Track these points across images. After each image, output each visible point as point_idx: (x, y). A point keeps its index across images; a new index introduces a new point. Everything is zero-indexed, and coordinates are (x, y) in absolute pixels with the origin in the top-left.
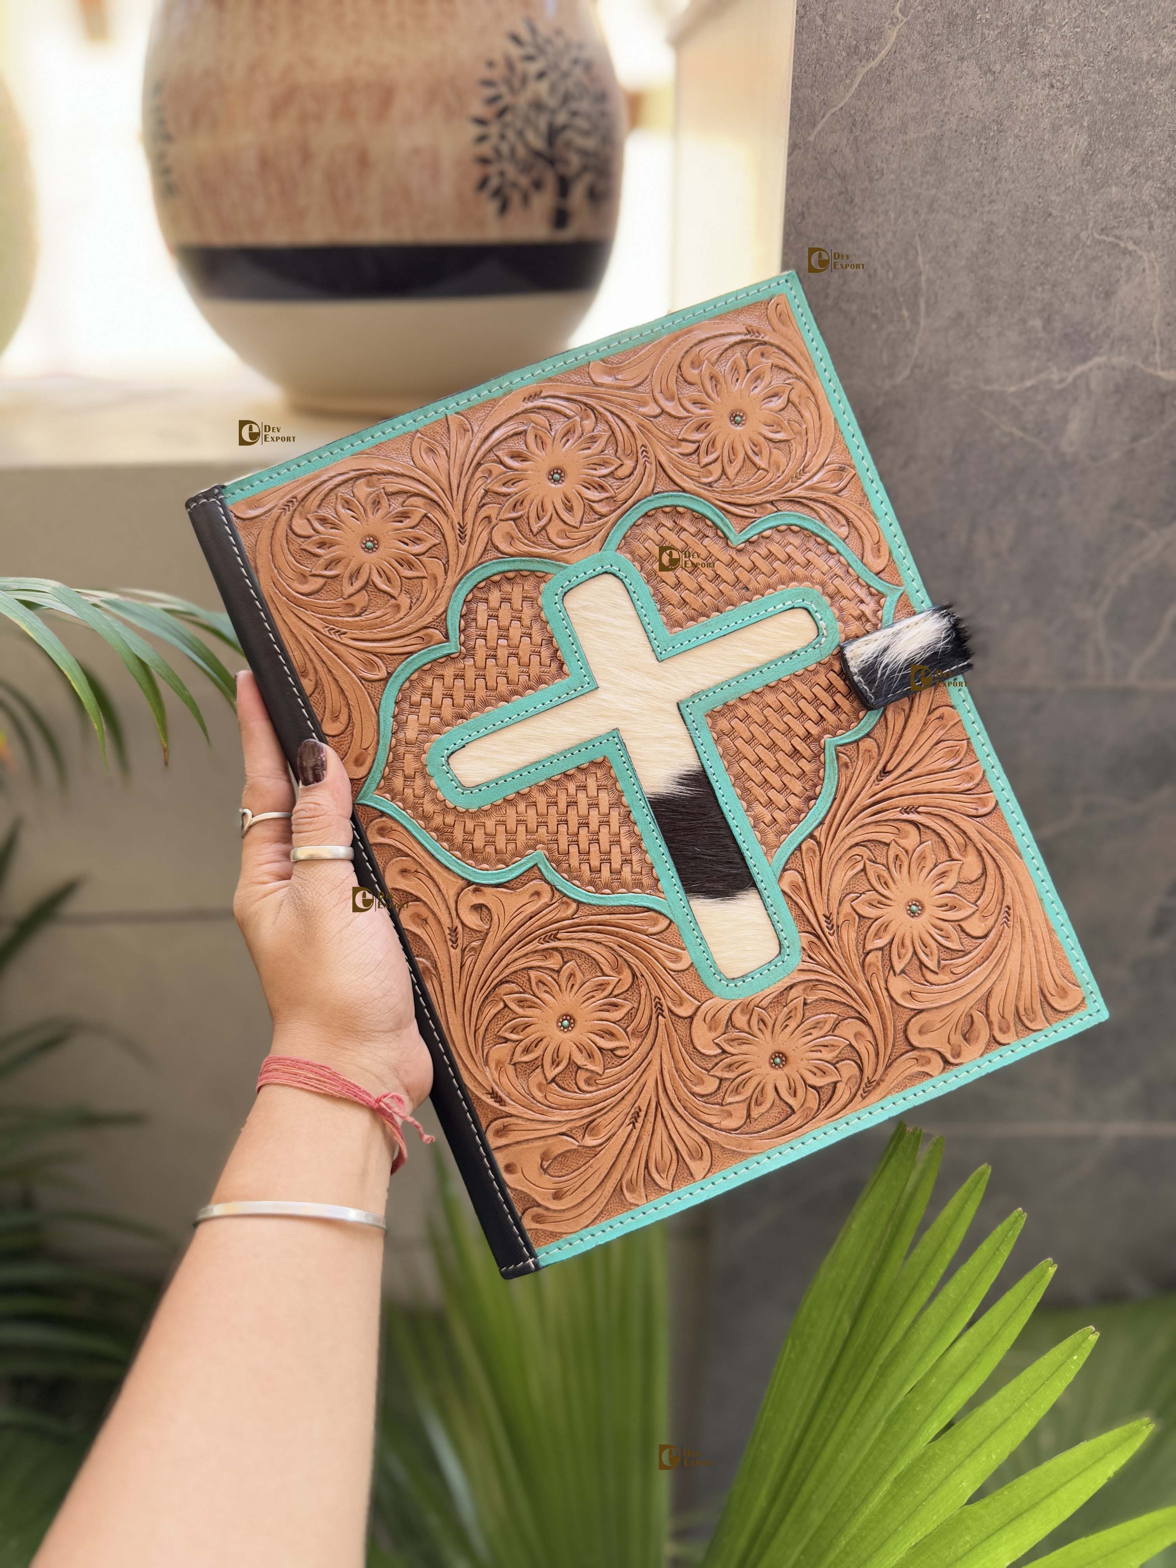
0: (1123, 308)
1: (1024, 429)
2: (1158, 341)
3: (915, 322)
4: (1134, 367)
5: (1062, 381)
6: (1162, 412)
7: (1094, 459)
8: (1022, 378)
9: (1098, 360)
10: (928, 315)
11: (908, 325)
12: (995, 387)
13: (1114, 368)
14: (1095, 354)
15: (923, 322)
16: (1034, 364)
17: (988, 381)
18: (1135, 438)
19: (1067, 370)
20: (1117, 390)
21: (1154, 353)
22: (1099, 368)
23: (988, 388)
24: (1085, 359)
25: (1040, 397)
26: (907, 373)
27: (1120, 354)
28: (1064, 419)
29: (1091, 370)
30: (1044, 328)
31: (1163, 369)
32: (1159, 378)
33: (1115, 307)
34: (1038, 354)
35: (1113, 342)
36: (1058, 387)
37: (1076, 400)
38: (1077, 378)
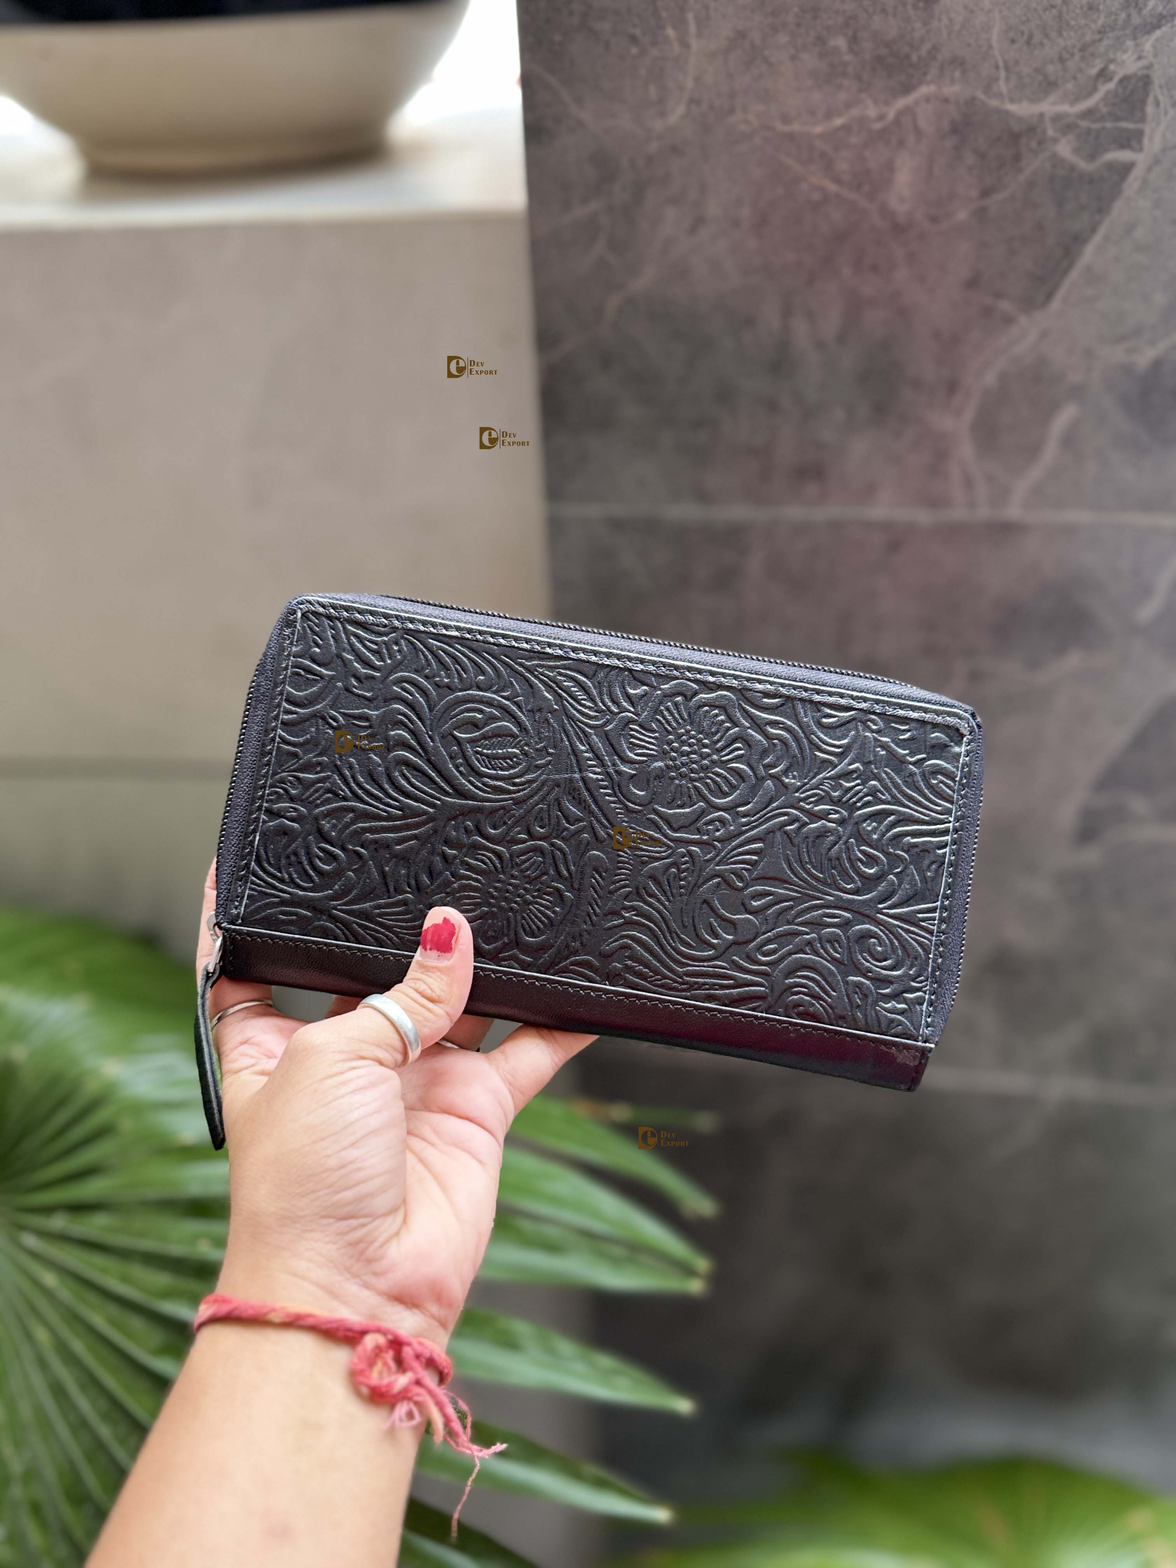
0: (950, 20)
1: (838, 181)
2: (1001, 64)
3: (686, 45)
4: (973, 99)
5: (881, 117)
6: (1017, 158)
7: (934, 220)
8: (829, 116)
9: (925, 90)
10: (699, 35)
11: (676, 48)
12: (796, 127)
13: (946, 101)
14: (920, 83)
15: (694, 44)
16: (843, 96)
17: (786, 119)
18: (986, 193)
19: (887, 103)
20: (955, 129)
21: (997, 79)
22: (927, 99)
23: (787, 129)
24: (907, 89)
25: (854, 140)
26: (681, 110)
27: (953, 81)
28: (890, 167)
29: (917, 103)
30: (851, 50)
31: (1012, 101)
32: (1007, 112)
33: (940, 20)
34: (846, 82)
35: (941, 68)
36: (877, 126)
37: (901, 143)
38: (900, 114)
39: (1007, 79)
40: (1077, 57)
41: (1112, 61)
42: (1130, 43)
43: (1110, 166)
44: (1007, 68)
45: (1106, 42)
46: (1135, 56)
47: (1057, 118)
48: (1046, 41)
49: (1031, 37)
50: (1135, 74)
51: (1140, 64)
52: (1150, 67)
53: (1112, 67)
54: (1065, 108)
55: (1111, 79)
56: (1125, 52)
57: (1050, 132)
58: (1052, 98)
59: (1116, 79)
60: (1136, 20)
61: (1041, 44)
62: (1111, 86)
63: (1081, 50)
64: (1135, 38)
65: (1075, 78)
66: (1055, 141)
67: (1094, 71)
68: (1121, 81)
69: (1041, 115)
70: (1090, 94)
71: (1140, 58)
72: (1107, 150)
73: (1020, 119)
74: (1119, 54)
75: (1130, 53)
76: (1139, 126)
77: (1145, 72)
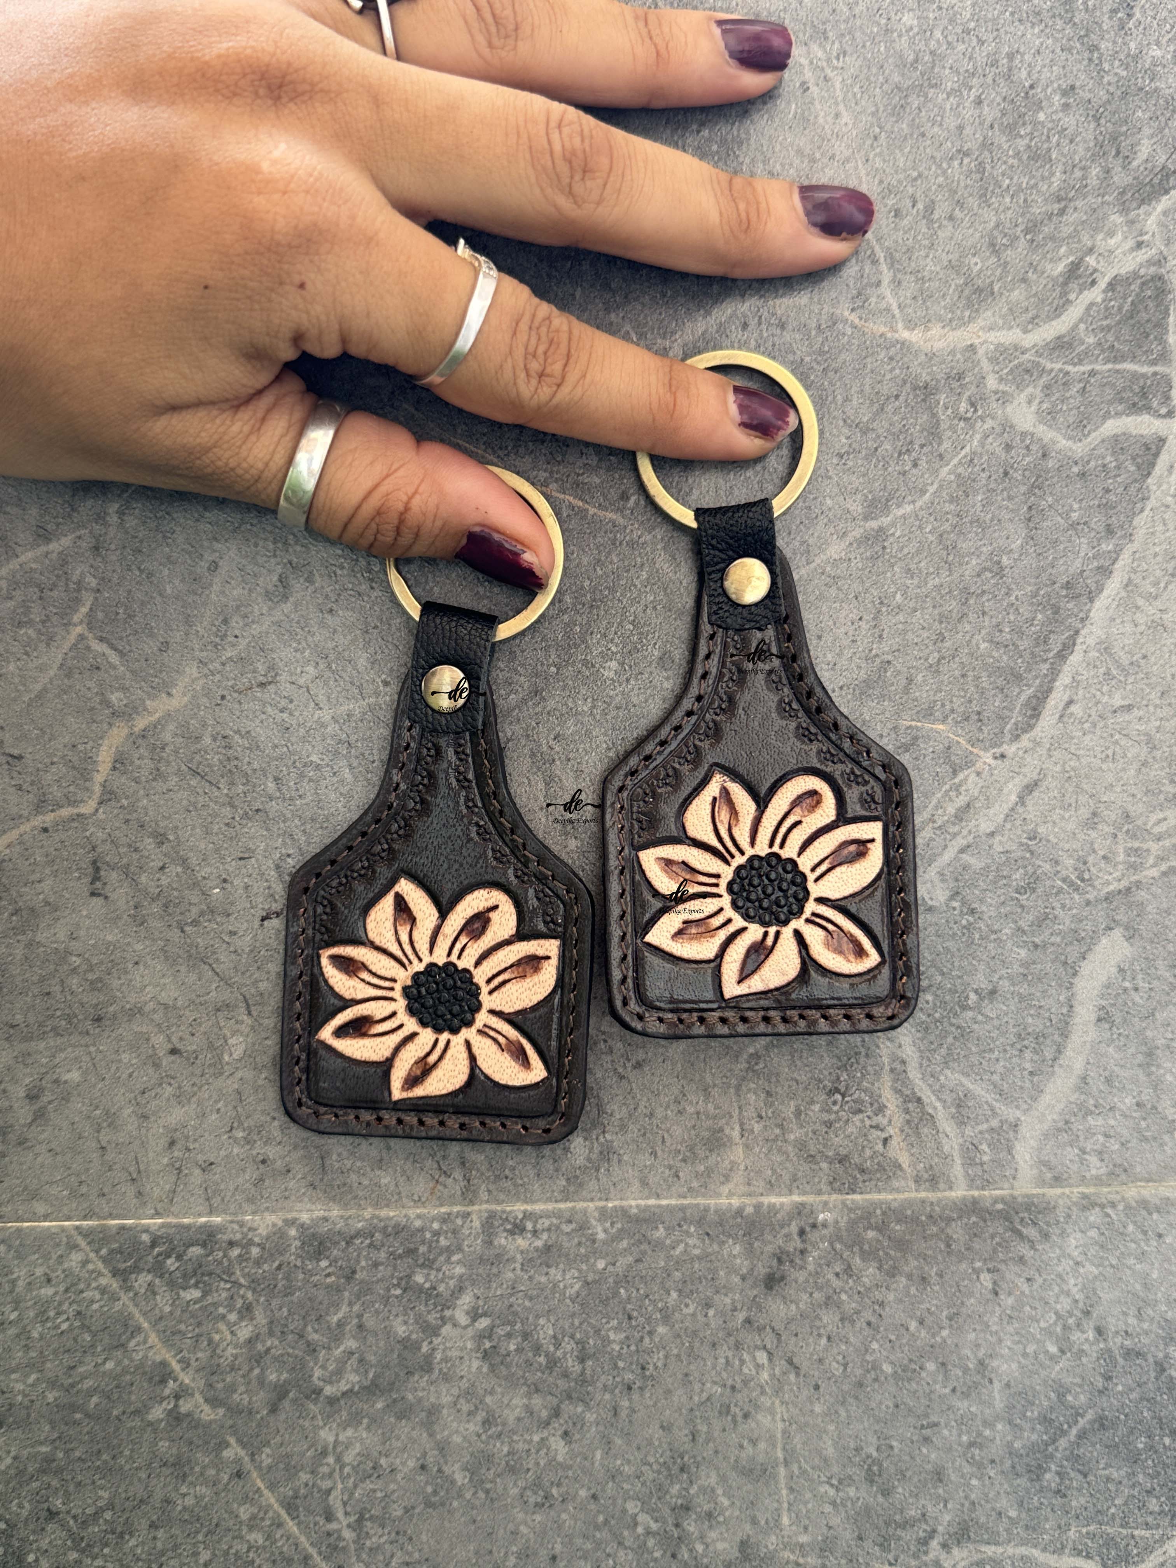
39: (897, 283)
40: (1022, 243)
41: (1091, 251)
42: (1116, 219)
43: (1117, 444)
44: (892, 261)
45: (1071, 217)
46: (1130, 243)
47: (1001, 354)
48: (958, 213)
49: (930, 208)
50: (1135, 275)
51: (1143, 255)
52: (1161, 261)
53: (1091, 260)
54: (1011, 336)
55: (1094, 283)
56: (1111, 234)
57: (992, 383)
58: (987, 316)
59: (1102, 284)
60: (1120, 178)
61: (951, 218)
62: (1096, 294)
63: (1027, 231)
64: (1124, 210)
65: (1024, 280)
66: (1004, 398)
67: (1060, 268)
68: (1111, 286)
69: (972, 348)
70: (1058, 312)
71: (1139, 245)
72: (1106, 416)
73: (931, 356)
74: (1100, 236)
75: (1119, 236)
76: (1158, 368)
77: (1152, 270)
